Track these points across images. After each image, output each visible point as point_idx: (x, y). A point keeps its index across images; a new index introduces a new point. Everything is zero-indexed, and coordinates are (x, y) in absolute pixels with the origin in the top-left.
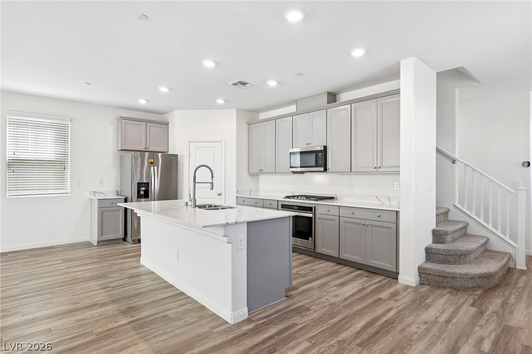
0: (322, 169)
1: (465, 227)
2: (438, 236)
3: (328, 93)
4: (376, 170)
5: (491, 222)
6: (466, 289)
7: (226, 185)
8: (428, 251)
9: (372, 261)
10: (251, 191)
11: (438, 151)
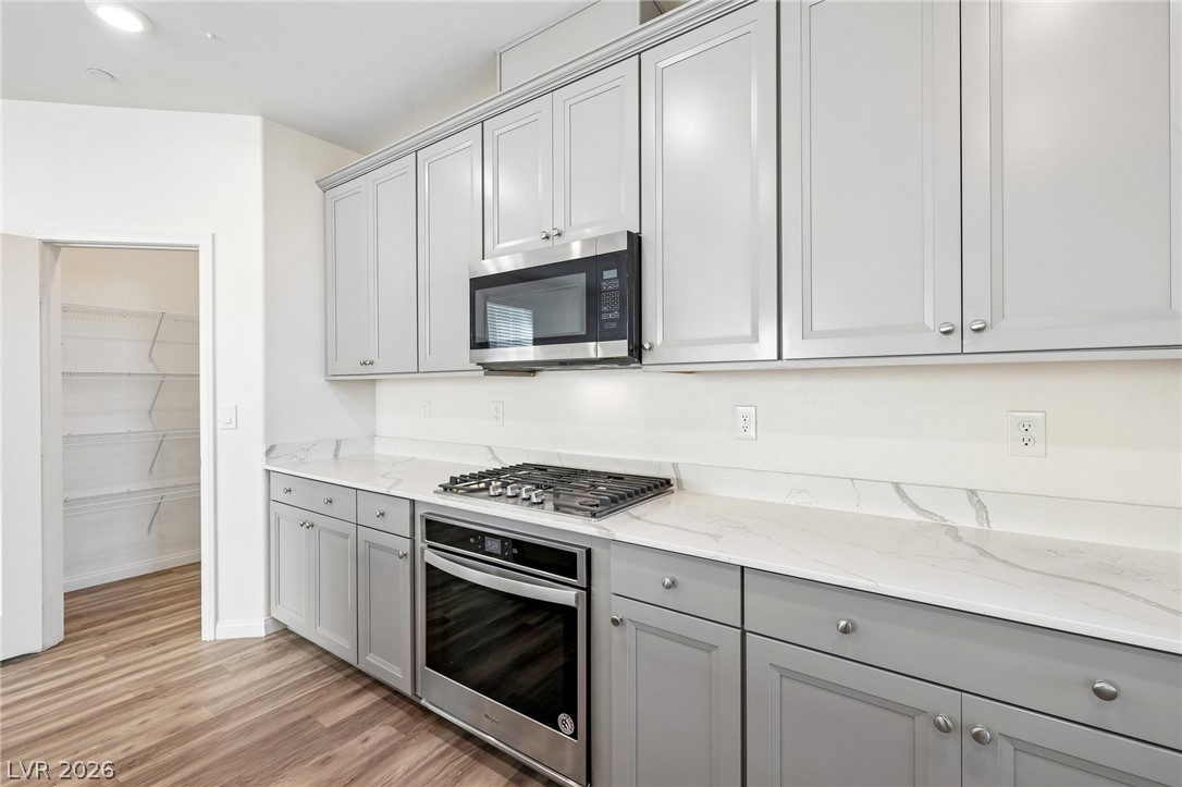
0: (620, 348)
4: (953, 344)
7: (219, 426)
10: (338, 444)
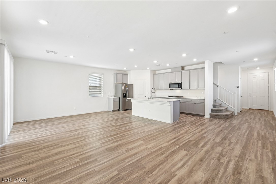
0: (180, 88)
1: (221, 104)
2: (214, 106)
3: (182, 67)
4: (197, 89)
5: (230, 105)
6: (222, 118)
8: (212, 110)
9: (197, 113)
11: (214, 84)
